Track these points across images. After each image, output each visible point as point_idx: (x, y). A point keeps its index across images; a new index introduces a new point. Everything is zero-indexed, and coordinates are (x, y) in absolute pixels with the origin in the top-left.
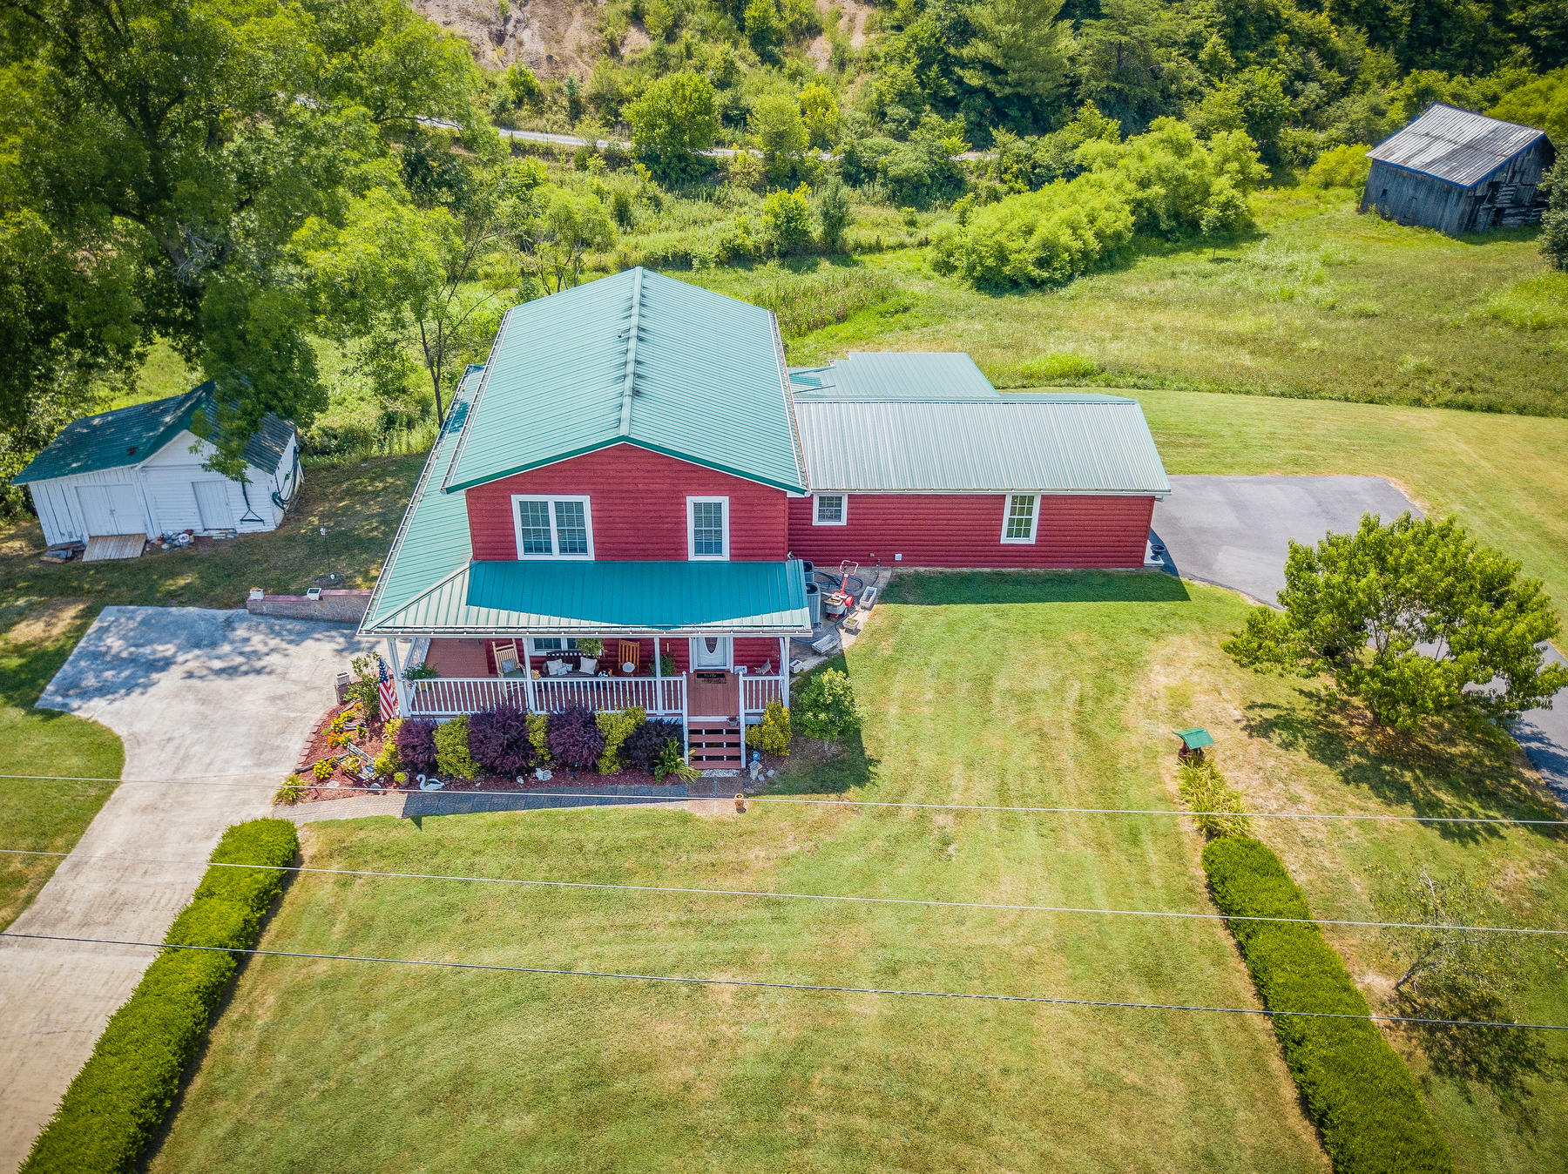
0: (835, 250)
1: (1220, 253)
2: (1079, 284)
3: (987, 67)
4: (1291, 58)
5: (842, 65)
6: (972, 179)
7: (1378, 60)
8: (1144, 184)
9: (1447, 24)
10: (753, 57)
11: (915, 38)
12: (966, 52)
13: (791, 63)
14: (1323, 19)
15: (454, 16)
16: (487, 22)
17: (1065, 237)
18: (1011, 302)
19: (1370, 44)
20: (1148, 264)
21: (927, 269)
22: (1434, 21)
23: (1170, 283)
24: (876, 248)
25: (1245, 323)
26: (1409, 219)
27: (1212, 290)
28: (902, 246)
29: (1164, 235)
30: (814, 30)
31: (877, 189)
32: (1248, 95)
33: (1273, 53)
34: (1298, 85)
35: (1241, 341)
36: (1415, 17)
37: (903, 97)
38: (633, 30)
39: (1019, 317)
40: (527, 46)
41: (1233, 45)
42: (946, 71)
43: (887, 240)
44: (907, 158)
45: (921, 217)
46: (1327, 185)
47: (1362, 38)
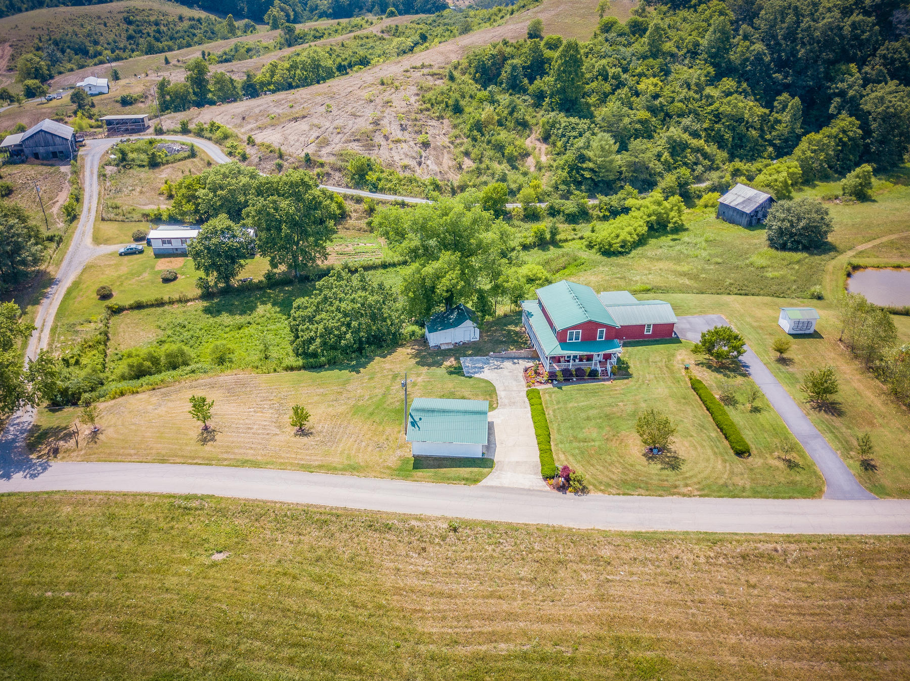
0: (554, 243)
1: (675, 237)
2: (634, 253)
3: (592, 170)
4: (691, 158)
5: (540, 169)
6: (590, 211)
7: (721, 155)
8: (649, 216)
9: (744, 140)
10: (509, 168)
11: (567, 161)
12: (584, 166)
13: (522, 169)
14: (702, 141)
15: (403, 157)
16: (415, 158)
17: (629, 238)
18: (613, 259)
19: (719, 148)
20: (653, 241)
21: (584, 248)
22: (740, 139)
23: (660, 250)
24: (566, 241)
25: (685, 268)
26: (732, 221)
27: (673, 253)
28: (574, 239)
29: (656, 230)
30: (527, 155)
31: (561, 217)
32: (679, 178)
33: (686, 157)
34: (695, 167)
35: (684, 274)
36: (733, 138)
37: (564, 182)
38: (466, 159)
39: (618, 265)
40: (431, 167)
41: (672, 155)
42: (578, 173)
43: (570, 238)
44: (570, 206)
45: (578, 227)
46: (706, 206)
47: (715, 147)
